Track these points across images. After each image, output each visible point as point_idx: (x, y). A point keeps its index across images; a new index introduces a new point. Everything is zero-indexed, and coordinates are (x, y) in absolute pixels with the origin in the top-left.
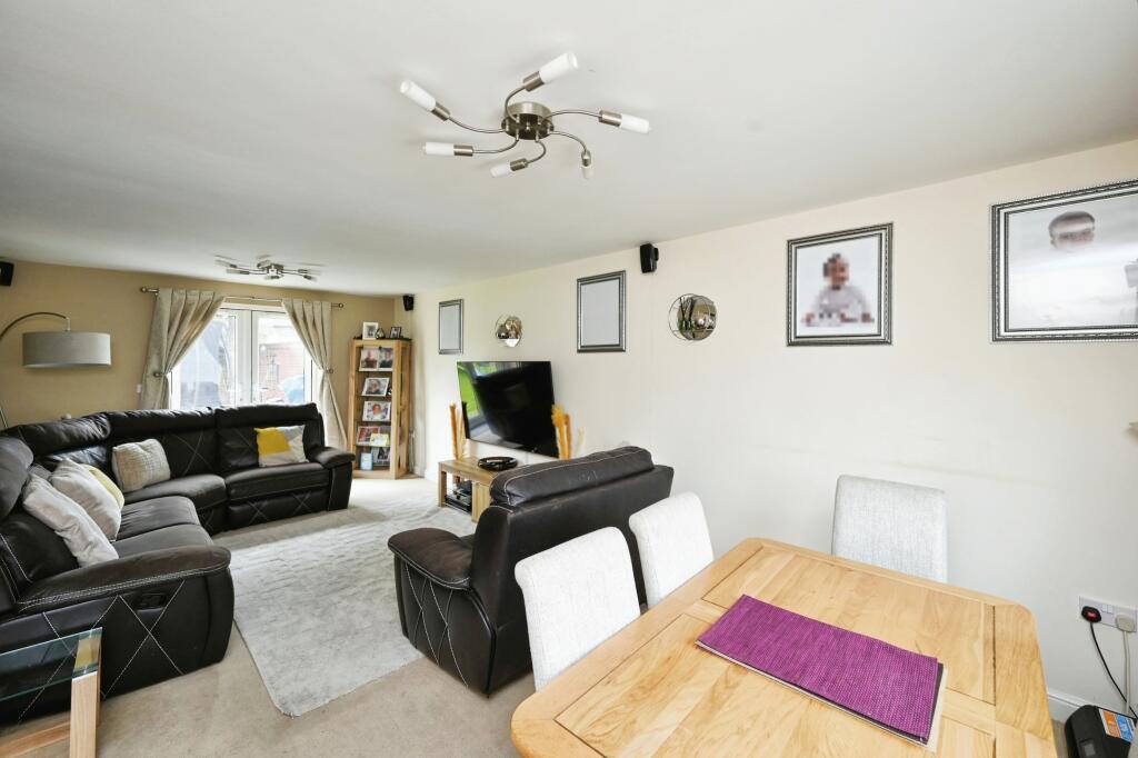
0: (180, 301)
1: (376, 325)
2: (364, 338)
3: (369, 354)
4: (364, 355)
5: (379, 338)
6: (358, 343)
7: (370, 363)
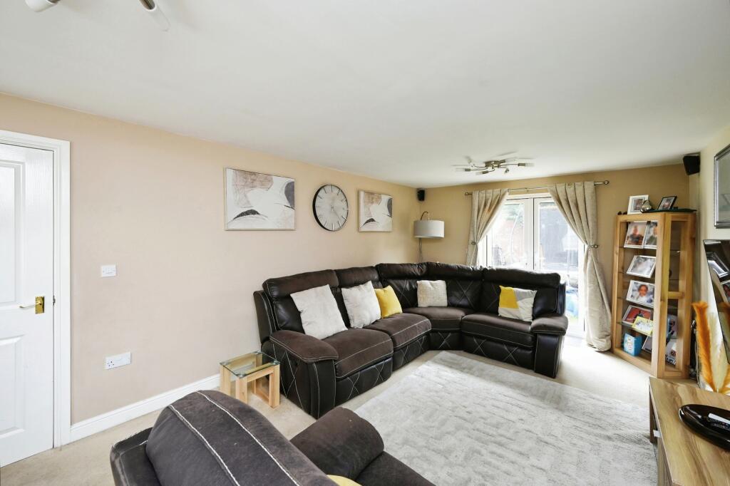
0: (482, 197)
1: (646, 197)
2: (629, 213)
3: (636, 230)
4: (631, 231)
5: (645, 212)
6: (623, 218)
7: (638, 239)
